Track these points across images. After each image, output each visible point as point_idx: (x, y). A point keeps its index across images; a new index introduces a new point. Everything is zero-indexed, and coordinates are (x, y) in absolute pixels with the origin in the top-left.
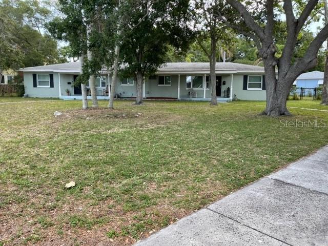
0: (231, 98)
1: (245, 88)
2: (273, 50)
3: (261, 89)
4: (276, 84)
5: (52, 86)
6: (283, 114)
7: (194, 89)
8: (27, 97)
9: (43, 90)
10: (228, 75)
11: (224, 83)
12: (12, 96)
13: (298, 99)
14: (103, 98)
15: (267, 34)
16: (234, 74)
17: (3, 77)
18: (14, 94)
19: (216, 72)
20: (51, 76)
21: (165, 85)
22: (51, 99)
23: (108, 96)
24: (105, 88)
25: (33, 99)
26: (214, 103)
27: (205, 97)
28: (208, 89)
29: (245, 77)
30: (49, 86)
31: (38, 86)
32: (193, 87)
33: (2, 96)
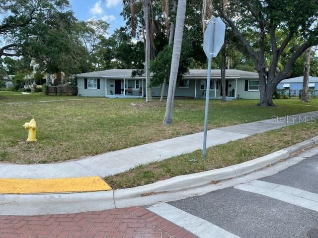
0: (236, 97)
1: (246, 89)
2: (264, 67)
3: (258, 90)
4: (266, 87)
5: (99, 88)
6: (270, 105)
8: (80, 96)
9: (92, 91)
10: (233, 80)
11: (230, 86)
12: (68, 95)
13: (287, 98)
14: (138, 97)
15: (260, 57)
16: (238, 79)
18: (70, 94)
19: (226, 77)
20: (98, 80)
21: (184, 87)
23: (142, 95)
24: (139, 89)
25: (85, 97)
26: (224, 100)
27: (215, 96)
28: (218, 90)
29: (247, 81)
30: (96, 88)
31: (88, 88)
33: (61, 95)
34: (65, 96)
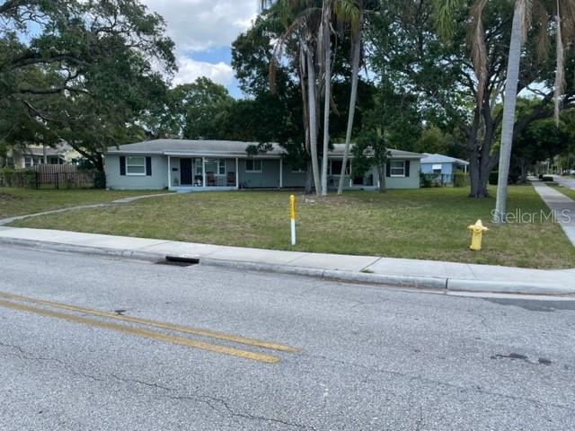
0: (378, 186)
3: (404, 176)
4: (480, 171)
5: (149, 173)
7: (335, 176)
9: (136, 179)
12: (85, 189)
20: (149, 160)
23: (234, 185)
24: (225, 175)
25: (118, 191)
30: (145, 174)
31: (127, 174)
32: (333, 173)
33: (68, 188)
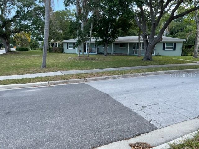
1: (164, 49)
3: (173, 50)
7: (137, 49)
8: (64, 53)
12: (59, 53)
14: (94, 54)
17: (57, 44)
18: (60, 52)
20: (74, 44)
21: (123, 48)
22: (74, 54)
23: (96, 53)
25: (66, 54)
26: (139, 56)
27: (141, 54)
29: (164, 43)
30: (73, 48)
31: (69, 48)
33: (55, 52)
34: (57, 53)
